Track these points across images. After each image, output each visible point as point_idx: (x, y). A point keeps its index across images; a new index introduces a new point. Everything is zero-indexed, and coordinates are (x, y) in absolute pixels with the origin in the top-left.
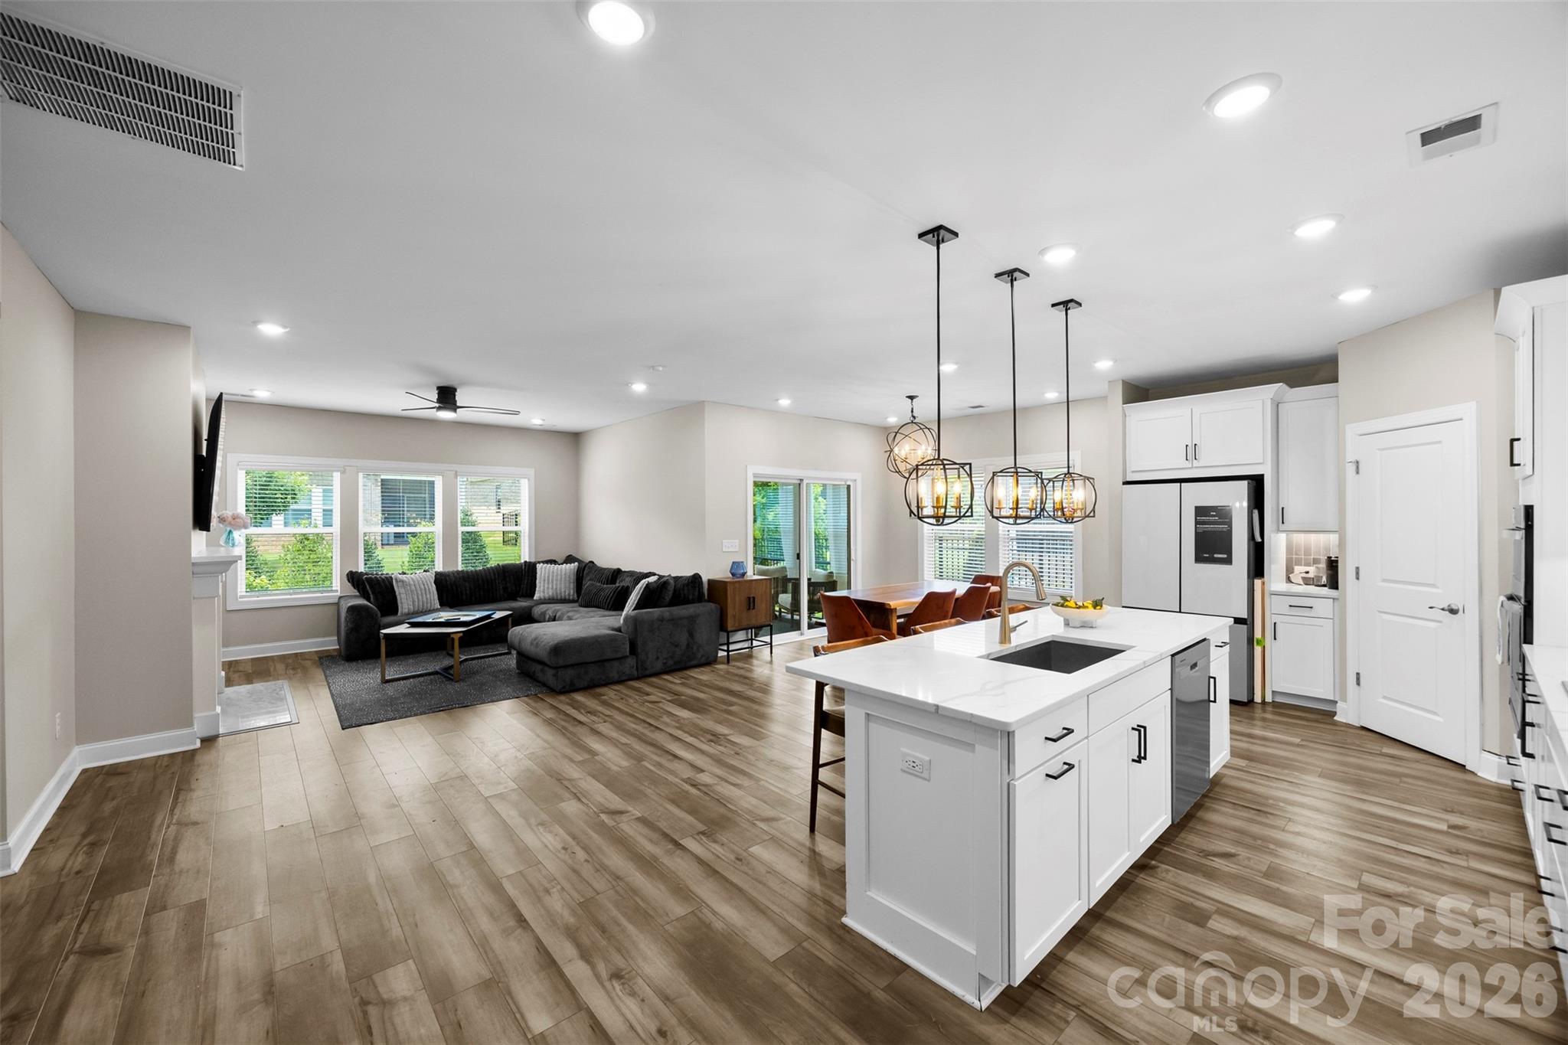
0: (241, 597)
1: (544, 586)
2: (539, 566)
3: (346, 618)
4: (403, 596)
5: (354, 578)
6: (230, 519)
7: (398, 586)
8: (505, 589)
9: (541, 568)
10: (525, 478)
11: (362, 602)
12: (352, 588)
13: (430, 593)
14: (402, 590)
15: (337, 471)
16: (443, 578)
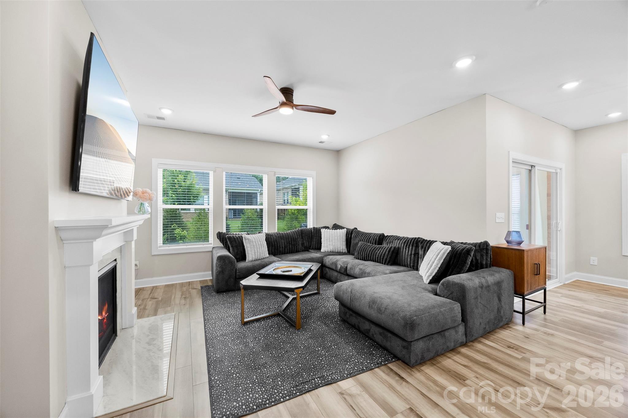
0: (160, 247)
1: (327, 243)
2: (323, 231)
3: (217, 263)
4: (249, 249)
5: (221, 237)
6: (140, 193)
7: (246, 242)
8: (303, 244)
9: (325, 232)
10: (311, 177)
11: (225, 253)
12: (220, 242)
13: (263, 247)
14: (248, 245)
15: (212, 170)
16: (269, 236)
